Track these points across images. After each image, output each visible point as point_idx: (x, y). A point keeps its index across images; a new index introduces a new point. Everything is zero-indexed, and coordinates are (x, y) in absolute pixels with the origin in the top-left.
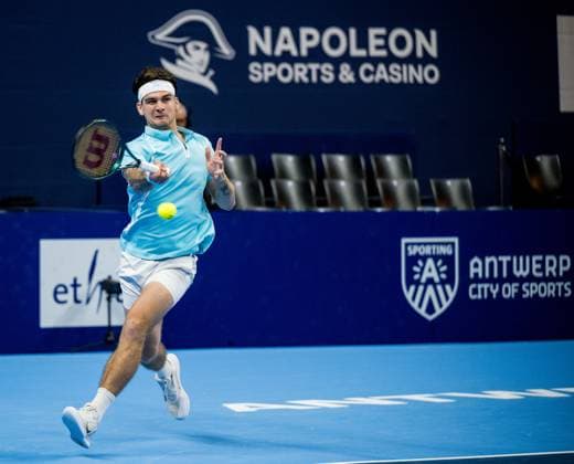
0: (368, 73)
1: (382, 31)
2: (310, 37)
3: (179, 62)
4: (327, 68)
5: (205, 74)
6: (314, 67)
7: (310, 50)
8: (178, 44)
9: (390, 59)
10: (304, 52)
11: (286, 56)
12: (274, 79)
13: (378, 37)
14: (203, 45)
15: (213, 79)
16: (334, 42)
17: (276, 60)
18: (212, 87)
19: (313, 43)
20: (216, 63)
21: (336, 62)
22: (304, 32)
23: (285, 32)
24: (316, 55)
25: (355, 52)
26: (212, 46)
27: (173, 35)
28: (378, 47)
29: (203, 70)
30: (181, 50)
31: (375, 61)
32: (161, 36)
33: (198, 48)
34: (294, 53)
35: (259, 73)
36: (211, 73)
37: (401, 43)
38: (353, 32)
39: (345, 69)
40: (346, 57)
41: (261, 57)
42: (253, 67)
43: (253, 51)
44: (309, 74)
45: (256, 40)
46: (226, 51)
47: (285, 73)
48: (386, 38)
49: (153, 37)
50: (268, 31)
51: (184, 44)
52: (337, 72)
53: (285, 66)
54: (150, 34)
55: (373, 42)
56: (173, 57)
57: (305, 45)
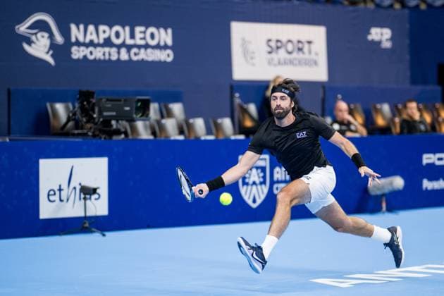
0: (135, 54)
1: (142, 29)
2: (105, 31)
3: (33, 45)
4: (114, 50)
5: (48, 53)
6: (107, 50)
7: (105, 39)
8: (32, 34)
9: (147, 46)
10: (101, 41)
11: (91, 44)
12: (85, 57)
13: (141, 32)
14: (46, 35)
15: (52, 56)
16: (117, 35)
17: (87, 45)
18: (51, 61)
19: (106, 35)
20: (53, 46)
21: (119, 47)
22: (102, 28)
23: (91, 28)
24: (108, 43)
25: (129, 42)
26: (51, 36)
27: (30, 28)
28: (141, 39)
29: (46, 50)
30: (33, 38)
31: (139, 47)
32: (23, 28)
33: (43, 37)
34: (96, 41)
35: (77, 53)
36: (51, 52)
37: (152, 36)
38: (127, 29)
39: (123, 51)
40: (123, 45)
41: (78, 44)
42: (74, 49)
43: (73, 40)
44: (104, 55)
45: (76, 32)
46: (59, 39)
47: (91, 53)
48: (144, 32)
49: (18, 29)
50: (82, 27)
51: (36, 34)
52: (119, 53)
53: (91, 49)
54: (17, 27)
55: (138, 35)
56: (30, 42)
57: (102, 36)
